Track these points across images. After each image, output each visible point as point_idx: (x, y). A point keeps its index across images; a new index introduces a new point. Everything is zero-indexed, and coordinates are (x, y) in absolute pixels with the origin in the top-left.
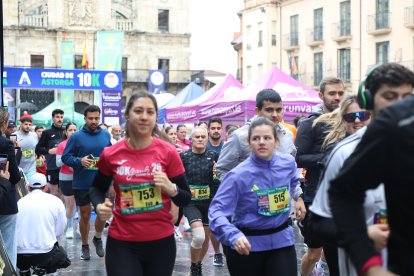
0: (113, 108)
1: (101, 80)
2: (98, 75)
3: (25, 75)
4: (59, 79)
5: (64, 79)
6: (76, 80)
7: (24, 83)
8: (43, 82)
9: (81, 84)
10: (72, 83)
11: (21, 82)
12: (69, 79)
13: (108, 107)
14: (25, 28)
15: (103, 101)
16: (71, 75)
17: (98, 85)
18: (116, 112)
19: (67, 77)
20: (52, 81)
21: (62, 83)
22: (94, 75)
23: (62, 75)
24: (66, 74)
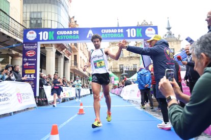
1: (143, 32)
2: (141, 29)
3: (90, 32)
4: (113, 33)
5: (117, 33)
6: (125, 33)
8: (103, 36)
9: (129, 36)
10: (122, 35)
11: (88, 37)
12: (120, 33)
14: (131, 57)
15: (145, 46)
16: (122, 31)
17: (141, 36)
19: (119, 32)
20: (109, 35)
21: (115, 36)
22: (138, 29)
23: (115, 31)
24: (118, 30)
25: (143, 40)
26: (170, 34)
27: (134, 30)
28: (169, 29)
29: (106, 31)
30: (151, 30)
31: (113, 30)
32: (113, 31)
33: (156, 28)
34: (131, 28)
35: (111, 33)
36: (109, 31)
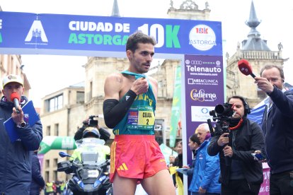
0: (208, 89)
1: (183, 36)
2: (177, 28)
3: (37, 26)
4: (101, 32)
5: (113, 33)
7: (34, 39)
8: (72, 39)
11: (29, 38)
12: (122, 34)
13: (198, 87)
15: (188, 74)
16: (126, 28)
17: (177, 45)
18: (213, 96)
19: (117, 30)
20: (90, 36)
21: (107, 40)
22: (169, 27)
23: (108, 27)
24: (117, 25)
25: (181, 57)
26: (257, 40)
27: (160, 28)
28: (253, 25)
29: (80, 26)
30: (206, 31)
31: (101, 24)
32: (100, 27)
33: (217, 26)
34: (151, 22)
35: (95, 32)
36: (91, 26)
